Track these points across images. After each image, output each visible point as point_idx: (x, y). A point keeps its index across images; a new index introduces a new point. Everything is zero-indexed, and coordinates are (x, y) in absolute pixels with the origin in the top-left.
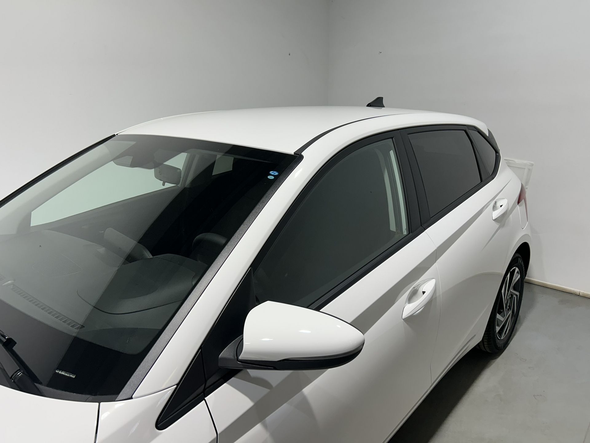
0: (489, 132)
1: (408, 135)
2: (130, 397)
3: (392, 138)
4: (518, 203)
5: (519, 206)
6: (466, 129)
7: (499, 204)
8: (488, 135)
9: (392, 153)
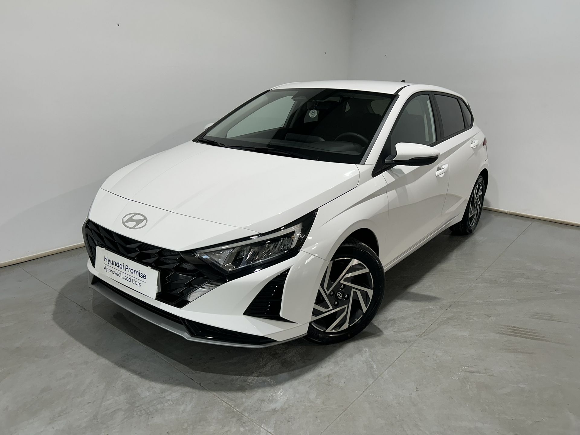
0: (468, 104)
1: (435, 95)
2: (364, 164)
3: (429, 95)
4: (483, 145)
5: (484, 148)
6: (458, 99)
7: (474, 142)
8: (467, 104)
9: (428, 102)
